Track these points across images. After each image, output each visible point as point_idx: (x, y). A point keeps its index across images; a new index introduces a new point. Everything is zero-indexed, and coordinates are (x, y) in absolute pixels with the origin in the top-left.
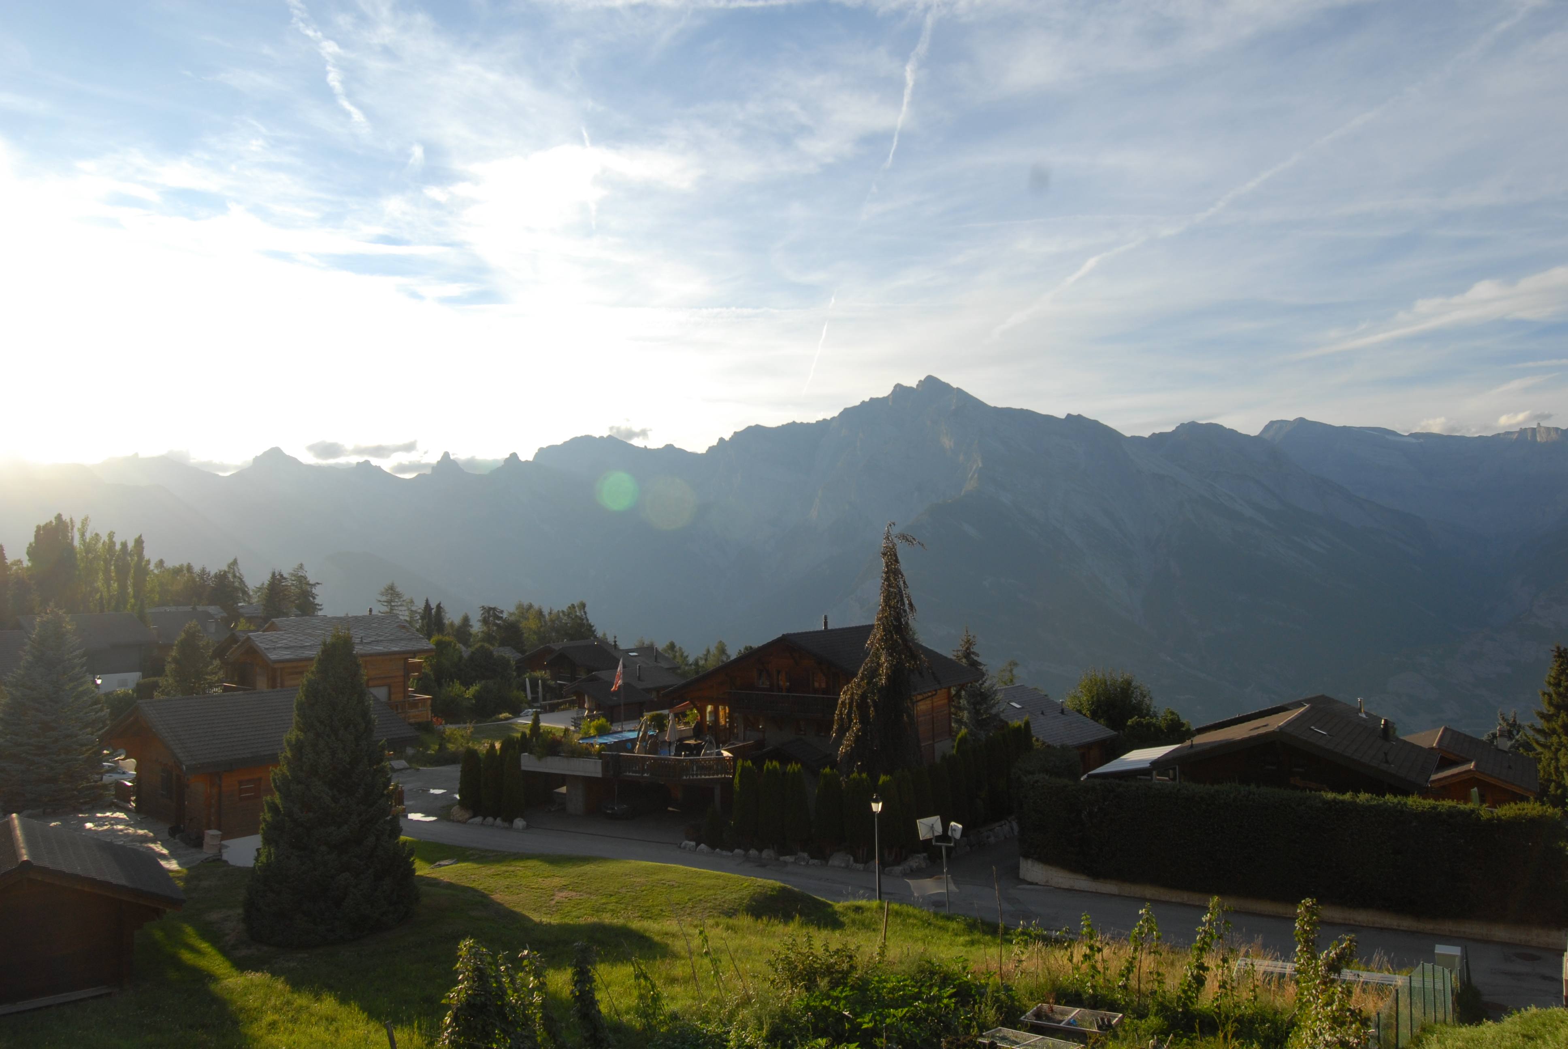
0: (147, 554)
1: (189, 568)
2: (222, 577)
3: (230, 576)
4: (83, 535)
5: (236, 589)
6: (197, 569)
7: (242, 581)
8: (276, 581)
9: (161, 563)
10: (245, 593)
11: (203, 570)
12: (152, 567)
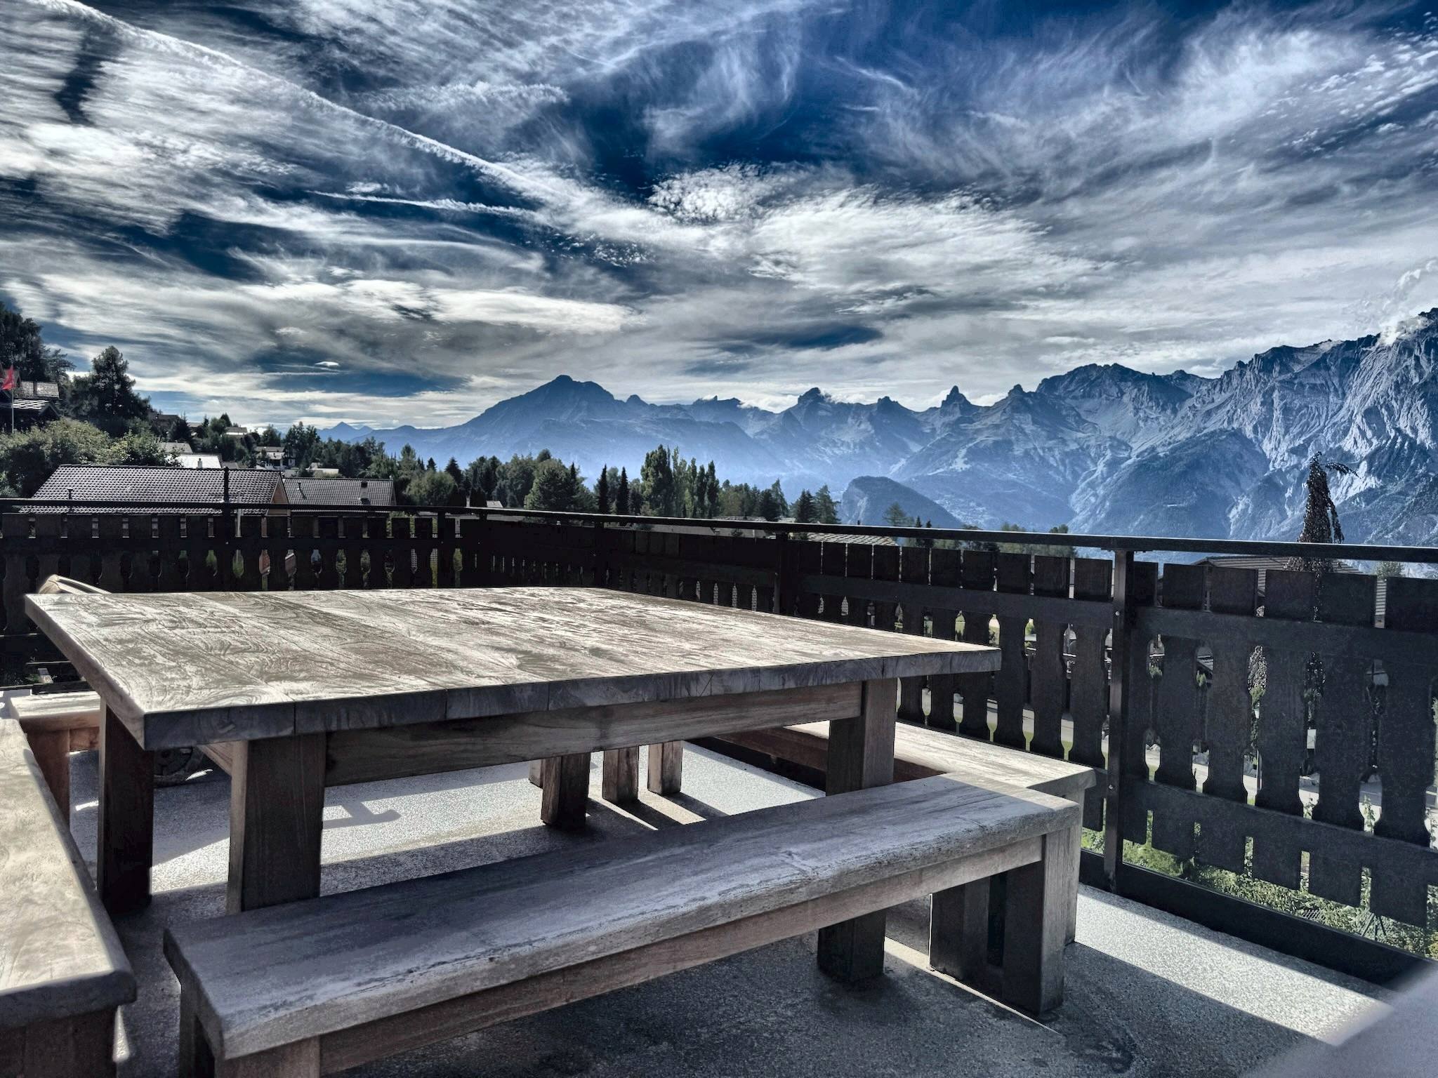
0: (717, 475)
1: (746, 487)
2: (767, 494)
3: (773, 496)
4: (675, 460)
5: (777, 506)
6: (751, 487)
7: (782, 499)
8: (806, 498)
9: (727, 483)
10: (784, 508)
11: (755, 489)
12: (721, 485)
